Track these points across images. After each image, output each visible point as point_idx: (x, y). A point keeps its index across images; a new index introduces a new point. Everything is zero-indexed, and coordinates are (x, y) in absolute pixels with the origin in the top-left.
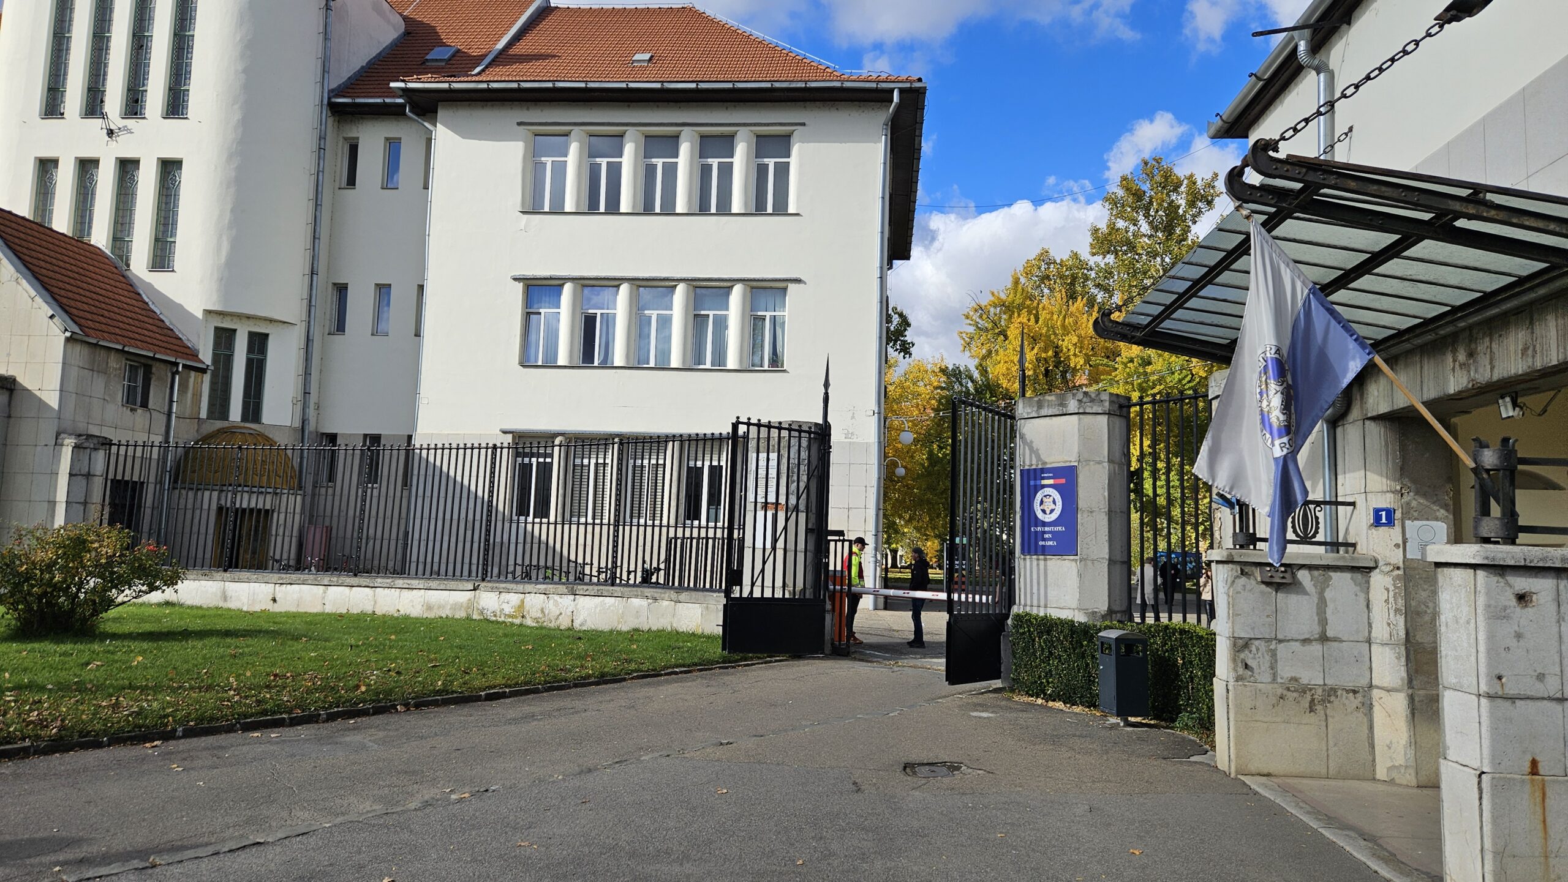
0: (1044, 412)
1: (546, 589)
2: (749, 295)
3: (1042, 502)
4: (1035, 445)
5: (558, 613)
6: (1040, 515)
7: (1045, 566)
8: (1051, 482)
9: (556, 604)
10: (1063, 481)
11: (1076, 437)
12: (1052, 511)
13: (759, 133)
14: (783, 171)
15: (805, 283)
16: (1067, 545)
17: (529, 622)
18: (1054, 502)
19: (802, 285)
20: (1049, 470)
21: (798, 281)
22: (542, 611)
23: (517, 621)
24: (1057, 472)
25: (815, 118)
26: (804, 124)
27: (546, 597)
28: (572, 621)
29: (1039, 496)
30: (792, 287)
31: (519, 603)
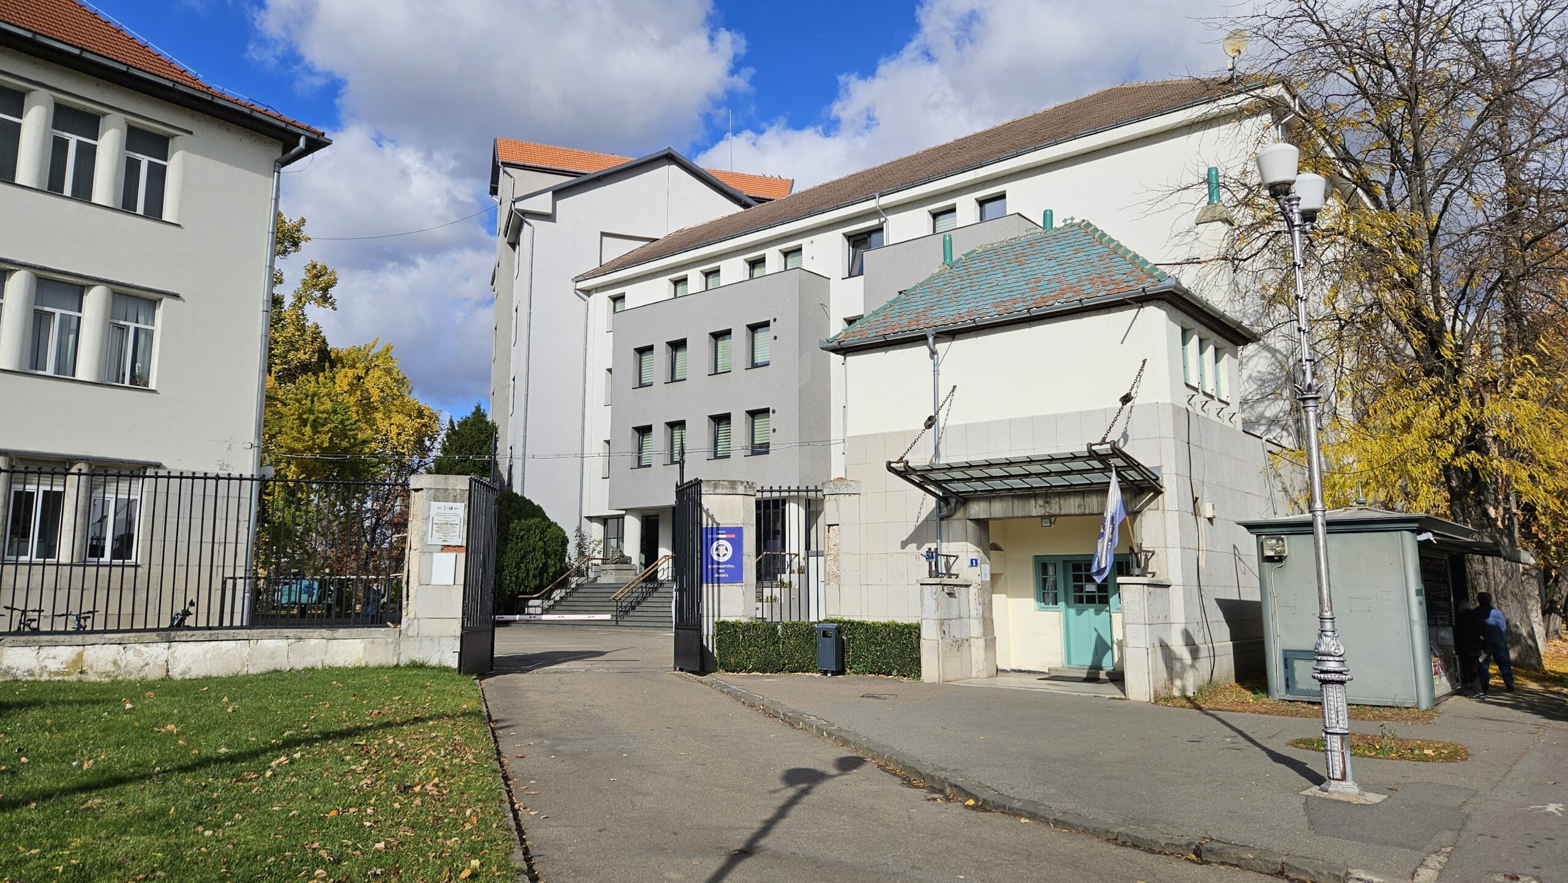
0: (718, 491)
1: (122, 639)
2: (111, 300)
3: (717, 549)
4: (710, 513)
5: (142, 663)
6: (715, 558)
7: (719, 590)
8: (724, 536)
9: (139, 654)
10: (734, 536)
11: (742, 509)
12: (725, 555)
13: (132, 124)
14: (158, 175)
15: (183, 301)
16: (736, 576)
17: (92, 678)
18: (726, 549)
19: (179, 302)
20: (723, 529)
21: (176, 296)
22: (115, 663)
23: (74, 678)
24: (728, 530)
25: (205, 132)
26: (191, 133)
27: (121, 647)
28: (168, 671)
29: (715, 545)
30: (166, 301)
31: (74, 656)
